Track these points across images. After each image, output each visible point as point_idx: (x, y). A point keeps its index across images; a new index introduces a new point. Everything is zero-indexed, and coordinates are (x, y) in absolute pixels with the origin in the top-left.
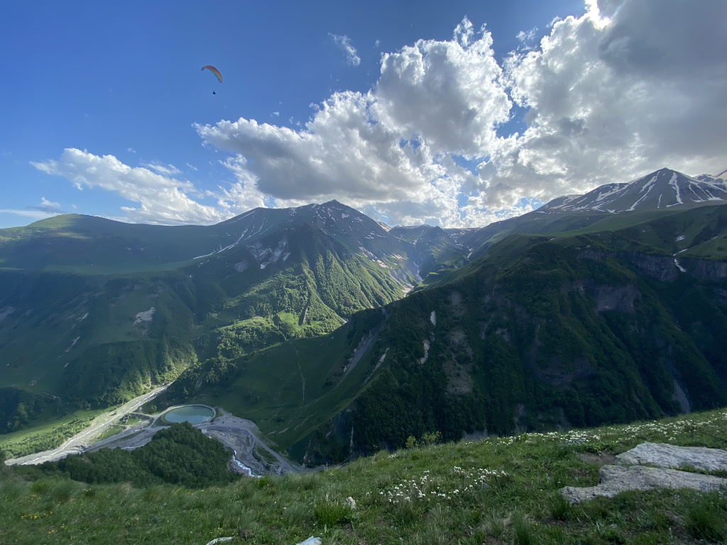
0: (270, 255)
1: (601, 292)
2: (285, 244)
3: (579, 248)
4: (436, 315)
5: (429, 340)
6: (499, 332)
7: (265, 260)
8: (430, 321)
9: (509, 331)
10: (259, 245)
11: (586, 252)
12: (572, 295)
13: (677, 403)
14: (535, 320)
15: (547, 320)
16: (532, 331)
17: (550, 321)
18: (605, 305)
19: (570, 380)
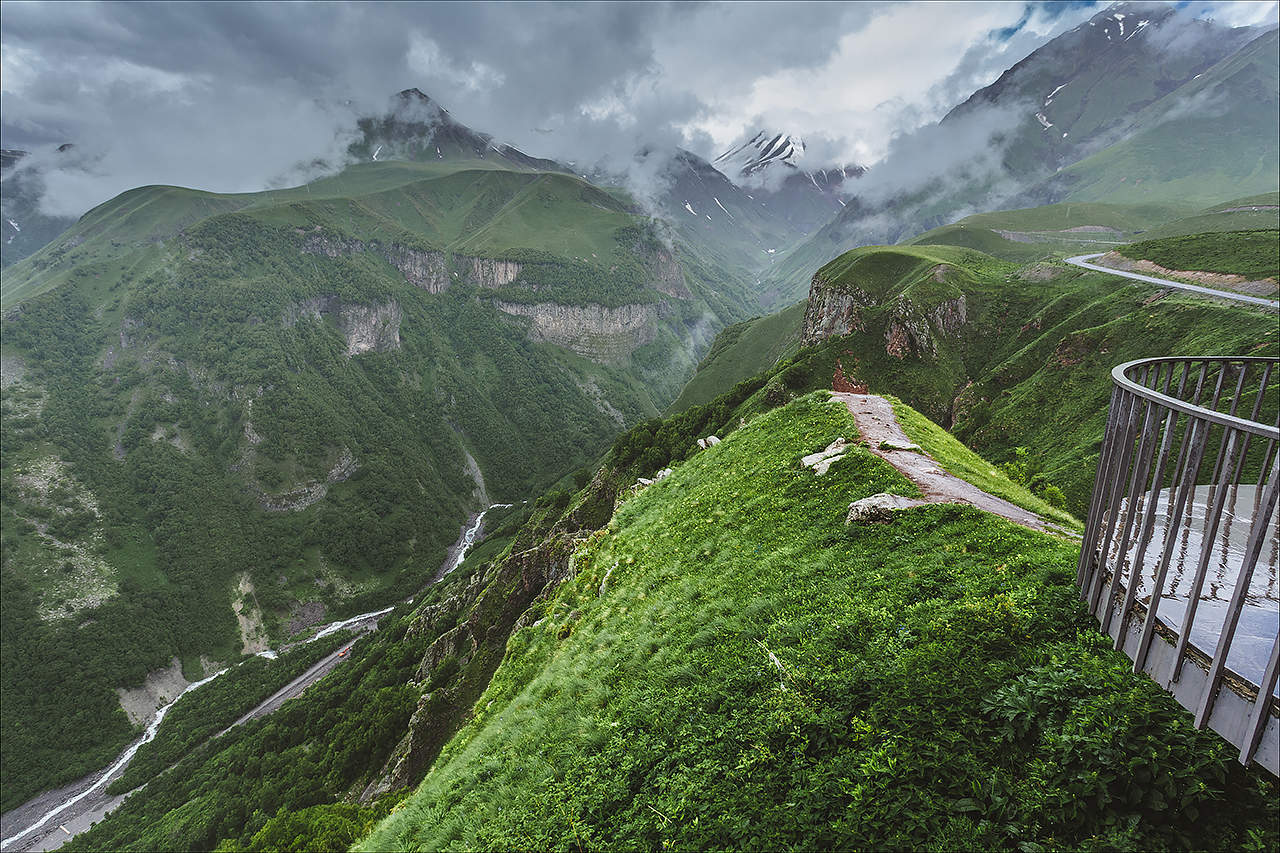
1: (350, 318)
3: (302, 232)
6: (159, 434)
9: (186, 427)
11: (316, 241)
12: (303, 329)
13: (470, 479)
14: (240, 393)
15: (264, 388)
16: (236, 417)
17: (271, 388)
18: (359, 344)
19: (325, 493)
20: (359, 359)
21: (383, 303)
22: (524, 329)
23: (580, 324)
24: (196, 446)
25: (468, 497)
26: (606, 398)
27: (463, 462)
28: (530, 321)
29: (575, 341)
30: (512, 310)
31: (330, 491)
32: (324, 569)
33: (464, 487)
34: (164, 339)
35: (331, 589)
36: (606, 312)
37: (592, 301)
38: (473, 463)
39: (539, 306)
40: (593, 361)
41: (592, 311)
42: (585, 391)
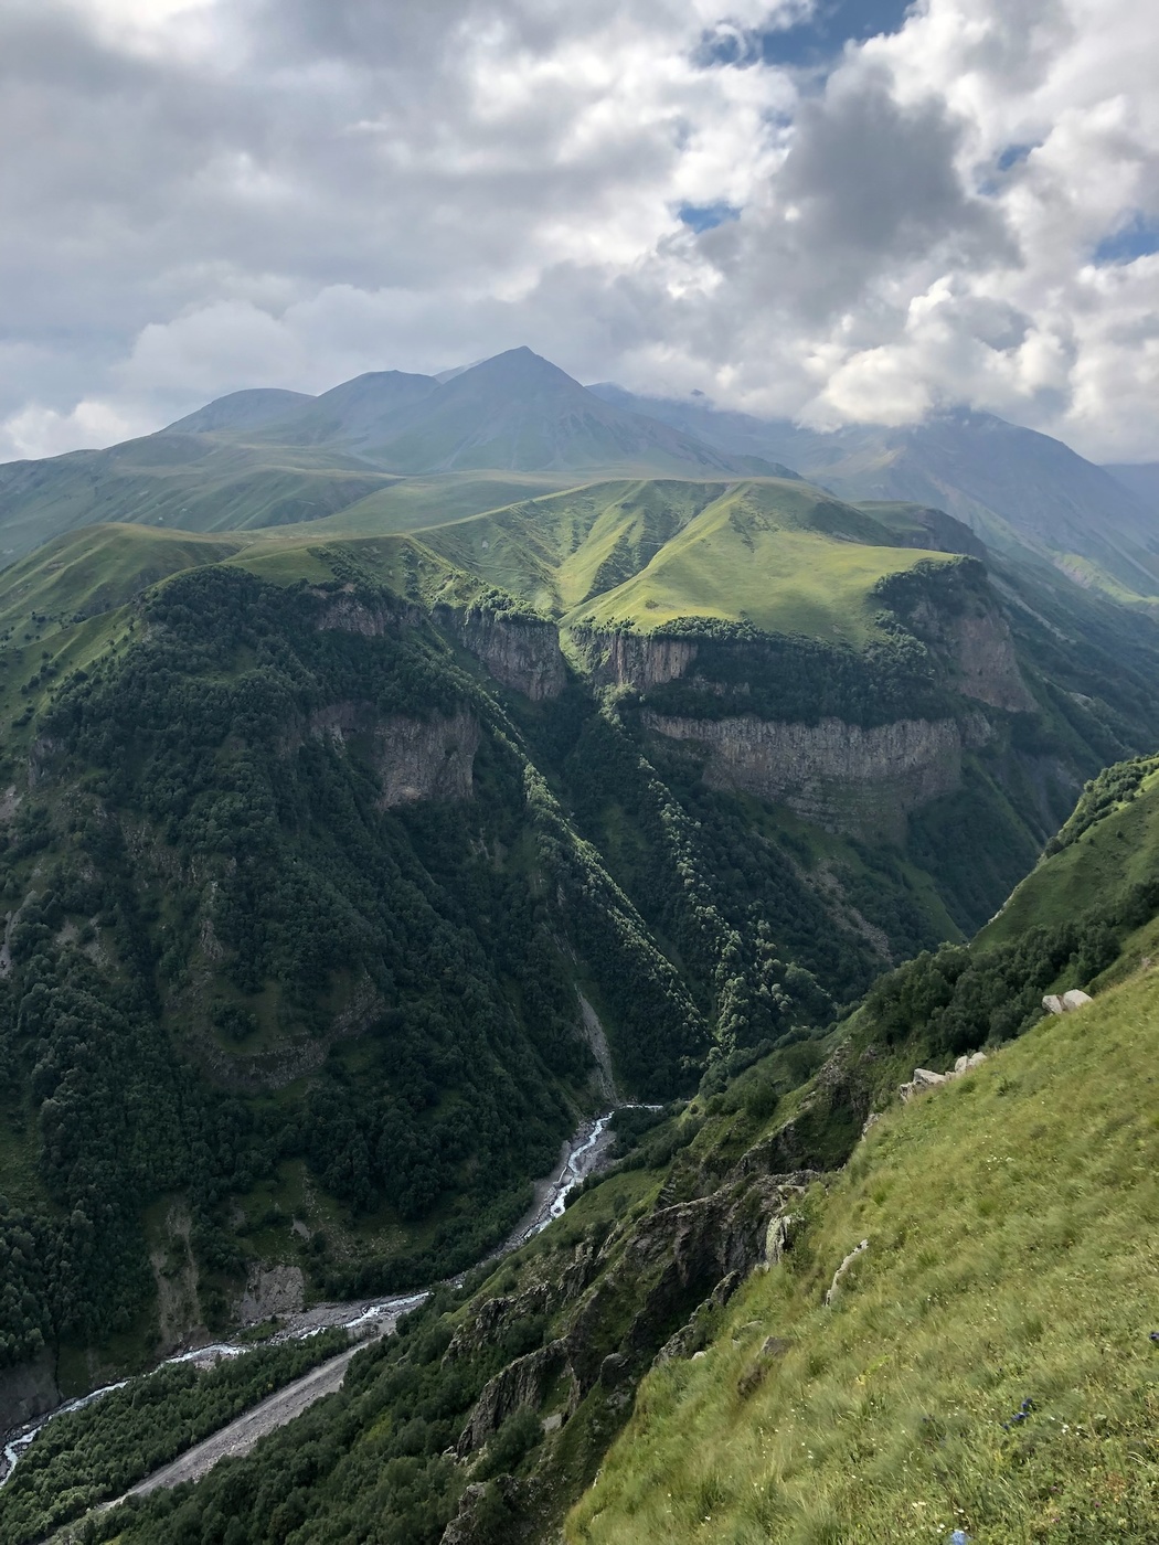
1: (390, 742)
3: (323, 595)
6: (67, 935)
9: (109, 924)
11: (345, 608)
12: (311, 759)
13: (584, 1049)
14: (199, 867)
15: (239, 861)
16: (190, 909)
17: (251, 860)
18: (403, 786)
19: (322, 1058)
20: (402, 813)
21: (449, 715)
22: (698, 766)
23: (803, 757)
24: (122, 959)
25: (580, 1083)
26: (854, 903)
27: (575, 1016)
28: (707, 750)
29: (795, 789)
30: (676, 730)
31: (333, 1053)
32: (310, 1200)
33: (572, 1063)
34: (95, 773)
35: (319, 1245)
36: (855, 735)
37: (829, 714)
38: (591, 1015)
39: (726, 723)
40: (829, 829)
41: (830, 733)
42: (812, 886)
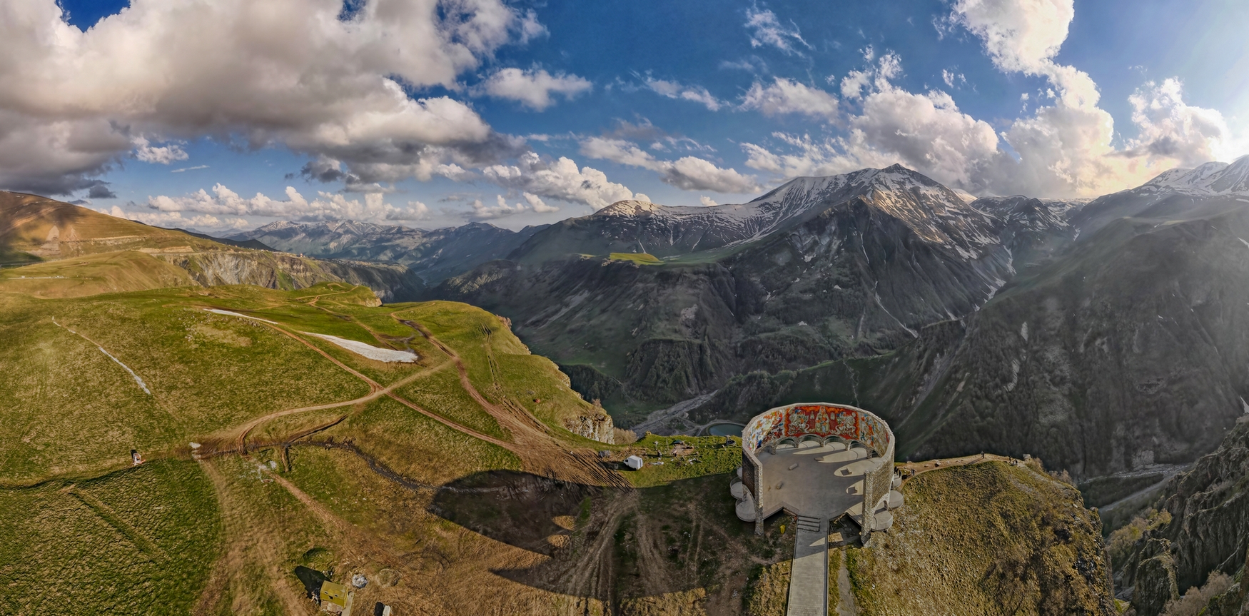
0: (815, 243)
2: (833, 228)
4: (1028, 326)
5: (1020, 359)
7: (810, 250)
8: (1020, 337)
10: (802, 231)
